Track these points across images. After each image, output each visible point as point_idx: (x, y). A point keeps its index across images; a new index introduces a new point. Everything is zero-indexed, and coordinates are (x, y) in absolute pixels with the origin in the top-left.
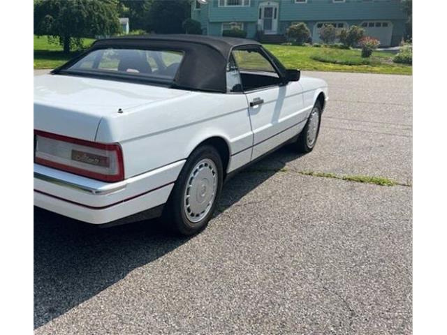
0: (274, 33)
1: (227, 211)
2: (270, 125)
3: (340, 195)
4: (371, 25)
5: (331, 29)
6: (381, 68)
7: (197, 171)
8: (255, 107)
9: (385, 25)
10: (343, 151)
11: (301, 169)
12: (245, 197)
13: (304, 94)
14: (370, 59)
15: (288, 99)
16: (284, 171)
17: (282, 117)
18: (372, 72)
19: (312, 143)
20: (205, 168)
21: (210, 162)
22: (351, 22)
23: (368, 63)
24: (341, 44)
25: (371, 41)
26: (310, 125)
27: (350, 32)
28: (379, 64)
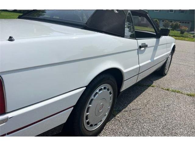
0: (145, 23)
1: (118, 115)
2: (150, 61)
3: (188, 106)
4: (183, 22)
5: (167, 23)
6: (188, 39)
7: (97, 93)
8: (142, 49)
9: (188, 23)
10: (182, 76)
11: (162, 86)
12: (130, 104)
13: (167, 44)
14: (184, 35)
15: (160, 46)
16: (153, 86)
17: (156, 57)
18: (184, 40)
19: (167, 71)
20: (104, 90)
21: (108, 86)
22: (175, 21)
23: (183, 37)
24: (171, 29)
25: (185, 27)
26: (167, 62)
27: (175, 24)
28: (187, 37)
